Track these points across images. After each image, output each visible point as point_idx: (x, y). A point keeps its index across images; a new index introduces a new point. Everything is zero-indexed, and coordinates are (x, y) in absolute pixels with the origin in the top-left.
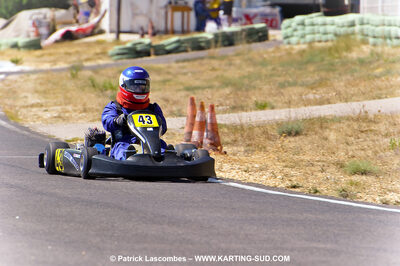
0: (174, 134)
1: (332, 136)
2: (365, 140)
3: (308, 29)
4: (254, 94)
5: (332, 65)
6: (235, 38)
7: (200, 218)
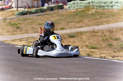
0: (35, 38)
1: (84, 37)
2: (94, 38)
3: (76, 5)
4: (60, 25)
5: (84, 15)
6: (54, 8)
7: (44, 64)
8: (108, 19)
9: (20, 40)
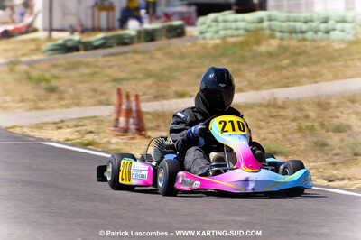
0: (102, 121)
2: (275, 125)
3: (221, 25)
4: (174, 84)
6: (156, 34)
8: (315, 69)
9: (59, 125)
